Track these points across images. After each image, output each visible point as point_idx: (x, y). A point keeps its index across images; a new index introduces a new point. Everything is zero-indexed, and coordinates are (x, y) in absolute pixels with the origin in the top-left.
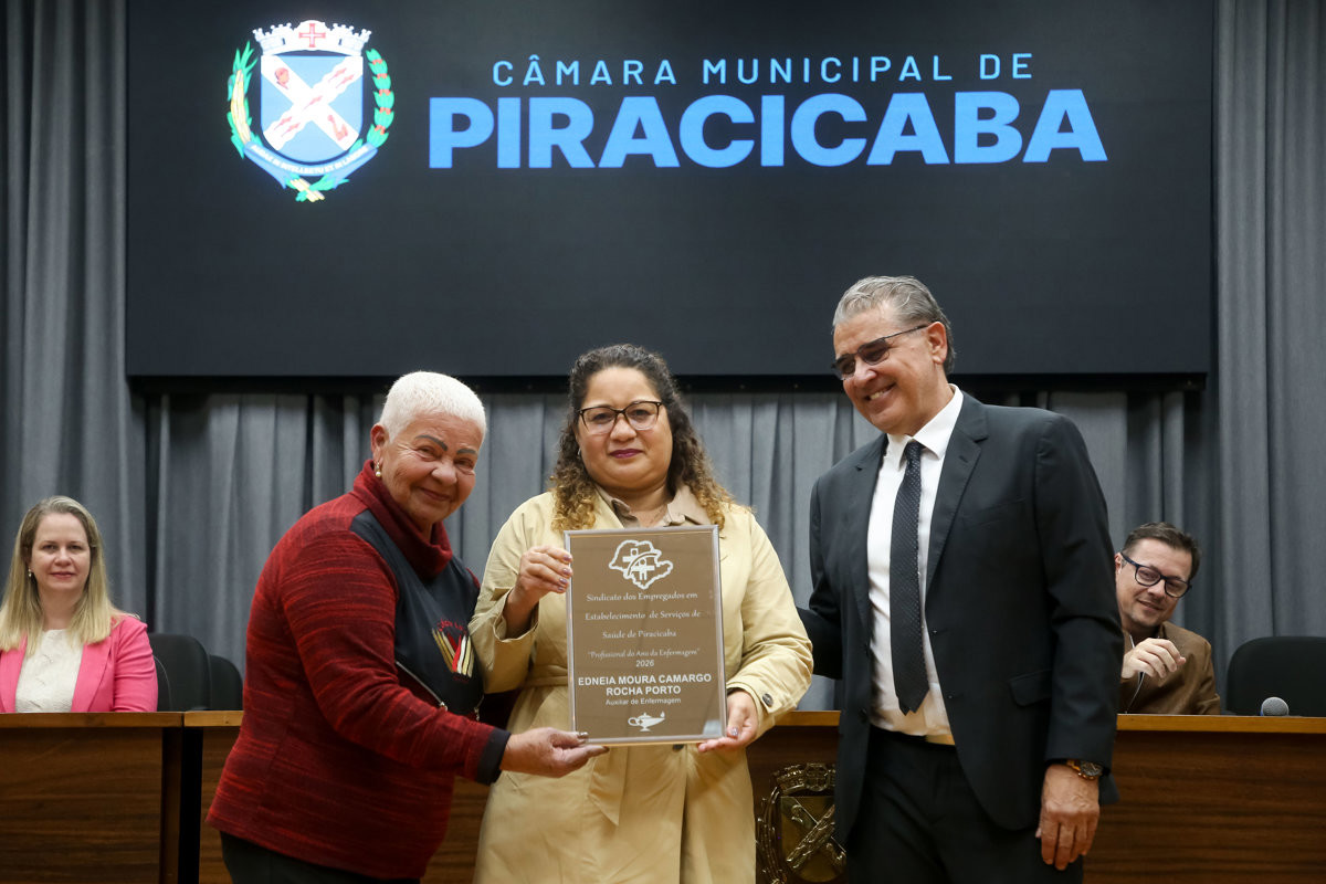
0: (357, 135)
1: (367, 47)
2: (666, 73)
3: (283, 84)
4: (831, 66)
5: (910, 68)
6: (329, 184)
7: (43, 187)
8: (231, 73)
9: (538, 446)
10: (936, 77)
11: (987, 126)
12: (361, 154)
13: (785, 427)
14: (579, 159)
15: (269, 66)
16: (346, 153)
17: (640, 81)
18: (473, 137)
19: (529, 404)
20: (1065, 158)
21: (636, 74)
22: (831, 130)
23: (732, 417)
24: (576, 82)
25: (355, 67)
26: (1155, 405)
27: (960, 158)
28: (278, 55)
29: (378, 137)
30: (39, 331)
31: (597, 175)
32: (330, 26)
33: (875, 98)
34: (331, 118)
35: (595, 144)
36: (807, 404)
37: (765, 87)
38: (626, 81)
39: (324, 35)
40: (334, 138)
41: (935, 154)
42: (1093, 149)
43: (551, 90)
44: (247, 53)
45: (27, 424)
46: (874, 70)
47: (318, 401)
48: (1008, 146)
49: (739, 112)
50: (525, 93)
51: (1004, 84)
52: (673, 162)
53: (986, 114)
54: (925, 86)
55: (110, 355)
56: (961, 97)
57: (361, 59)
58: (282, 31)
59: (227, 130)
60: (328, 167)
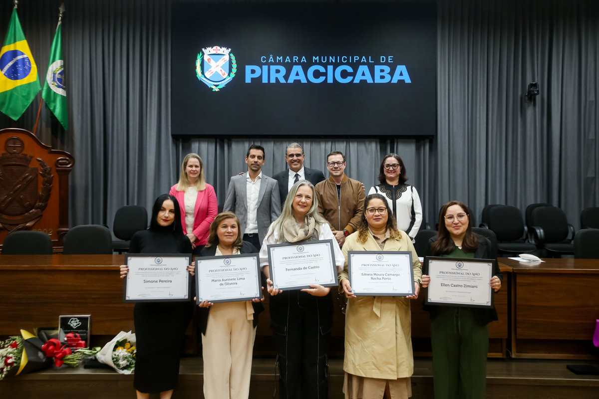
0: (227, 75)
1: (230, 53)
2: (304, 59)
3: (209, 62)
4: (344, 58)
5: (364, 59)
6: (220, 87)
7: (151, 88)
8: (197, 60)
9: (272, 152)
10: (370, 61)
11: (382, 74)
12: (229, 79)
13: (333, 147)
14: (282, 81)
15: (206, 57)
16: (225, 79)
17: (297, 62)
18: (256, 75)
19: (270, 141)
20: (401, 82)
21: (296, 60)
22: (344, 74)
23: (320, 145)
24: (282, 62)
25: (227, 58)
26: (422, 143)
27: (376, 81)
28: (208, 55)
29: (233, 75)
30: (150, 124)
31: (287, 84)
32: (221, 48)
33: (355, 67)
34: (221, 71)
35: (286, 77)
36: (339, 141)
37: (328, 63)
38: (294, 62)
39: (219, 50)
40: (222, 75)
41: (370, 81)
42: (408, 80)
43: (275, 64)
44: (201, 54)
45: (148, 147)
46: (355, 59)
47: (218, 140)
48: (387, 79)
49: (322, 69)
50: (269, 64)
51: (386, 64)
52: (306, 82)
53: (382, 71)
54: (367, 64)
55: (167, 129)
56: (376, 66)
57: (228, 56)
58: (209, 49)
59: (196, 74)
60: (220, 83)
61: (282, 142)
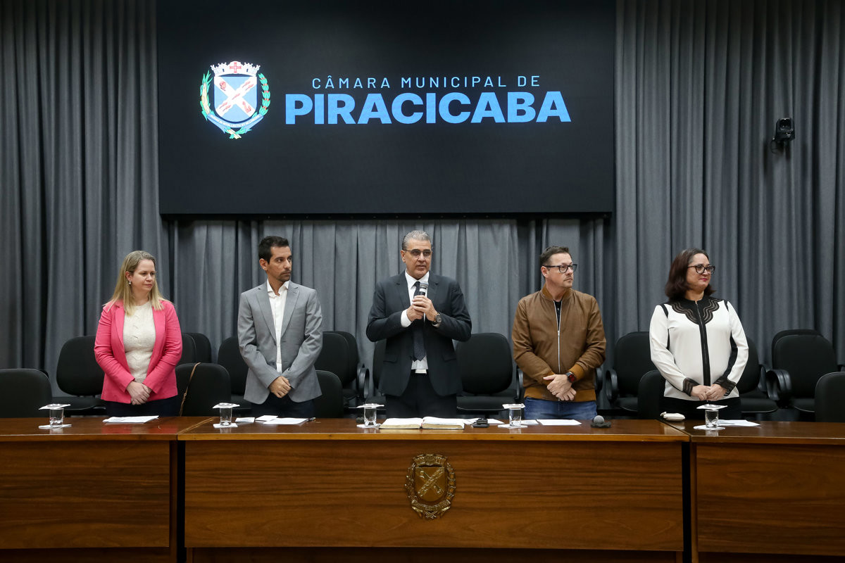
0: (254, 110)
1: (258, 73)
2: (386, 83)
3: (223, 89)
4: (455, 80)
5: (489, 81)
6: (242, 132)
7: (124, 134)
8: (202, 84)
9: (333, 242)
10: (500, 85)
11: (521, 107)
12: (257, 119)
13: (438, 234)
14: (349, 120)
15: (218, 81)
16: (250, 118)
17: (374, 87)
18: (304, 111)
20: (554, 120)
21: (373, 83)
22: (455, 108)
24: (347, 87)
25: (253, 81)
26: (592, 223)
27: (509, 121)
28: (221, 76)
29: (263, 111)
30: (123, 195)
31: (357, 127)
32: (244, 64)
33: (474, 95)
34: (244, 103)
35: (356, 114)
36: (447, 224)
37: (428, 89)
38: (369, 87)
39: (240, 67)
40: (245, 112)
41: (499, 119)
42: (565, 117)
43: (336, 91)
44: (208, 76)
45: (119, 235)
46: (473, 82)
47: (240, 223)
48: (529, 117)
49: (417, 100)
50: (326, 92)
51: (527, 89)
52: (389, 121)
53: (521, 101)
54: (494, 89)
55: (152, 204)
56: (510, 94)
57: (256, 78)
58: (223, 66)
59: (200, 109)
60: (243, 124)
61: (349, 226)
